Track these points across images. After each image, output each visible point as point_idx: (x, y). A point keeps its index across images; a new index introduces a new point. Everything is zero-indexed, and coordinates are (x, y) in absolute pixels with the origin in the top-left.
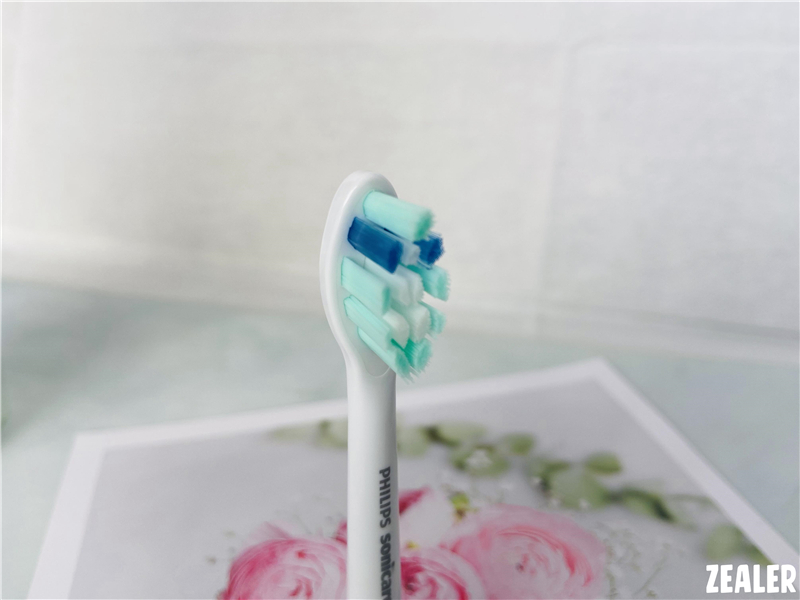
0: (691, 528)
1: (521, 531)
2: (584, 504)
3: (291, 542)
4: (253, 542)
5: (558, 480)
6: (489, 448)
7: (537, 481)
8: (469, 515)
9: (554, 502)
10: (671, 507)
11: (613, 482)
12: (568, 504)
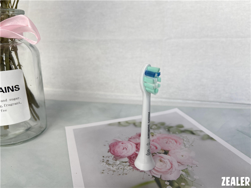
0: (199, 135)
1: (165, 138)
2: (177, 133)
3: (120, 142)
4: (112, 142)
5: (171, 129)
6: (156, 125)
7: (167, 130)
8: (154, 136)
9: (171, 133)
10: (194, 132)
11: (182, 129)
12: (174, 133)
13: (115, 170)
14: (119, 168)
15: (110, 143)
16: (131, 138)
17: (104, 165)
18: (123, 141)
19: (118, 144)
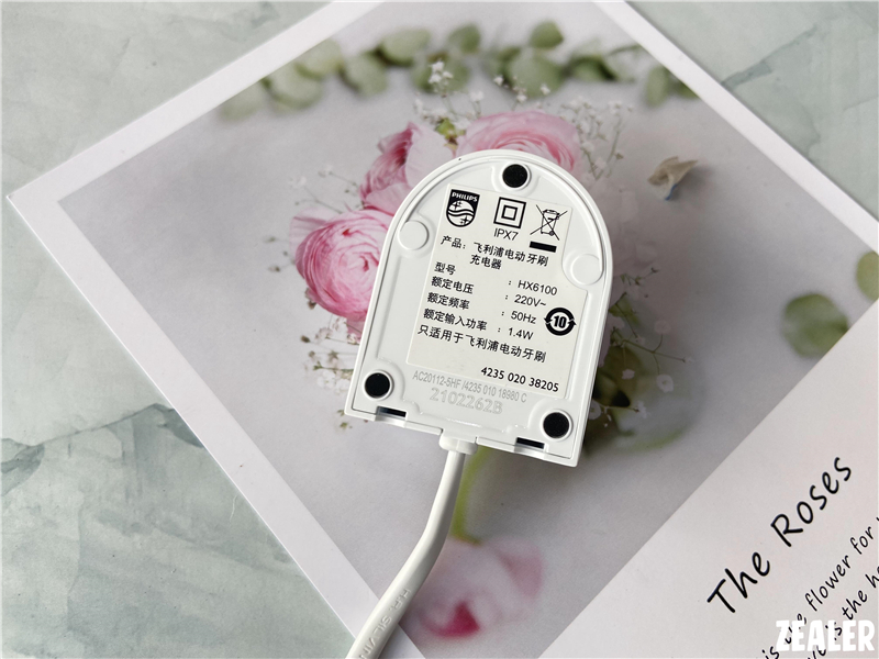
0: (632, 81)
2: (545, 90)
3: (331, 226)
4: (298, 240)
5: (518, 69)
6: (441, 56)
7: (499, 80)
8: (460, 140)
9: (522, 98)
10: (612, 64)
11: (560, 55)
12: (534, 95)
15: (293, 251)
16: (369, 190)
17: (331, 385)
18: (341, 217)
19: (328, 241)
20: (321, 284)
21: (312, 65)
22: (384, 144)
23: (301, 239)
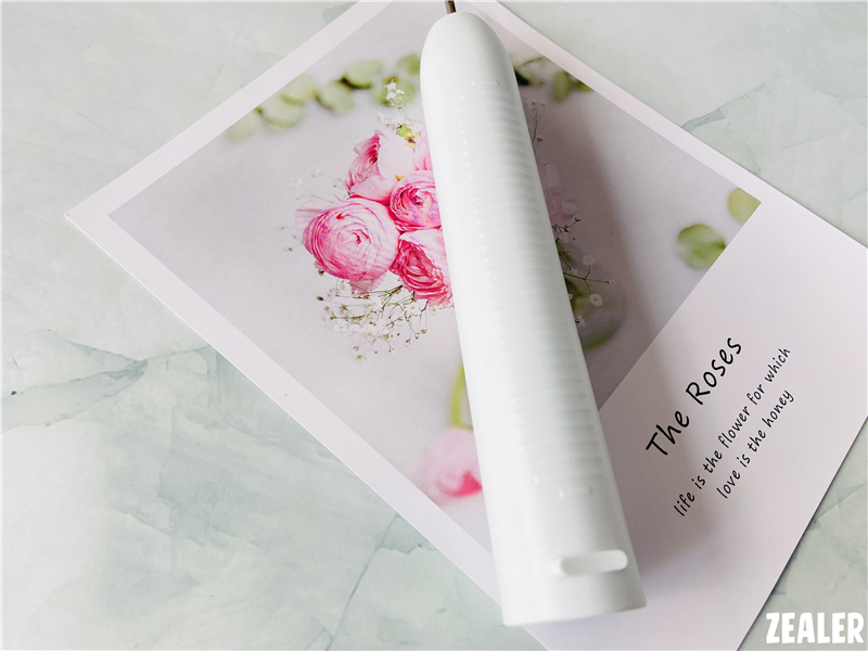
0: (542, 83)
3: (327, 213)
4: (303, 226)
6: (393, 79)
10: (525, 73)
13: (386, 332)
14: (393, 319)
15: (300, 235)
16: (352, 184)
17: (345, 329)
18: (334, 206)
19: (326, 225)
20: (326, 257)
21: (293, 95)
22: (359, 148)
23: (306, 225)
